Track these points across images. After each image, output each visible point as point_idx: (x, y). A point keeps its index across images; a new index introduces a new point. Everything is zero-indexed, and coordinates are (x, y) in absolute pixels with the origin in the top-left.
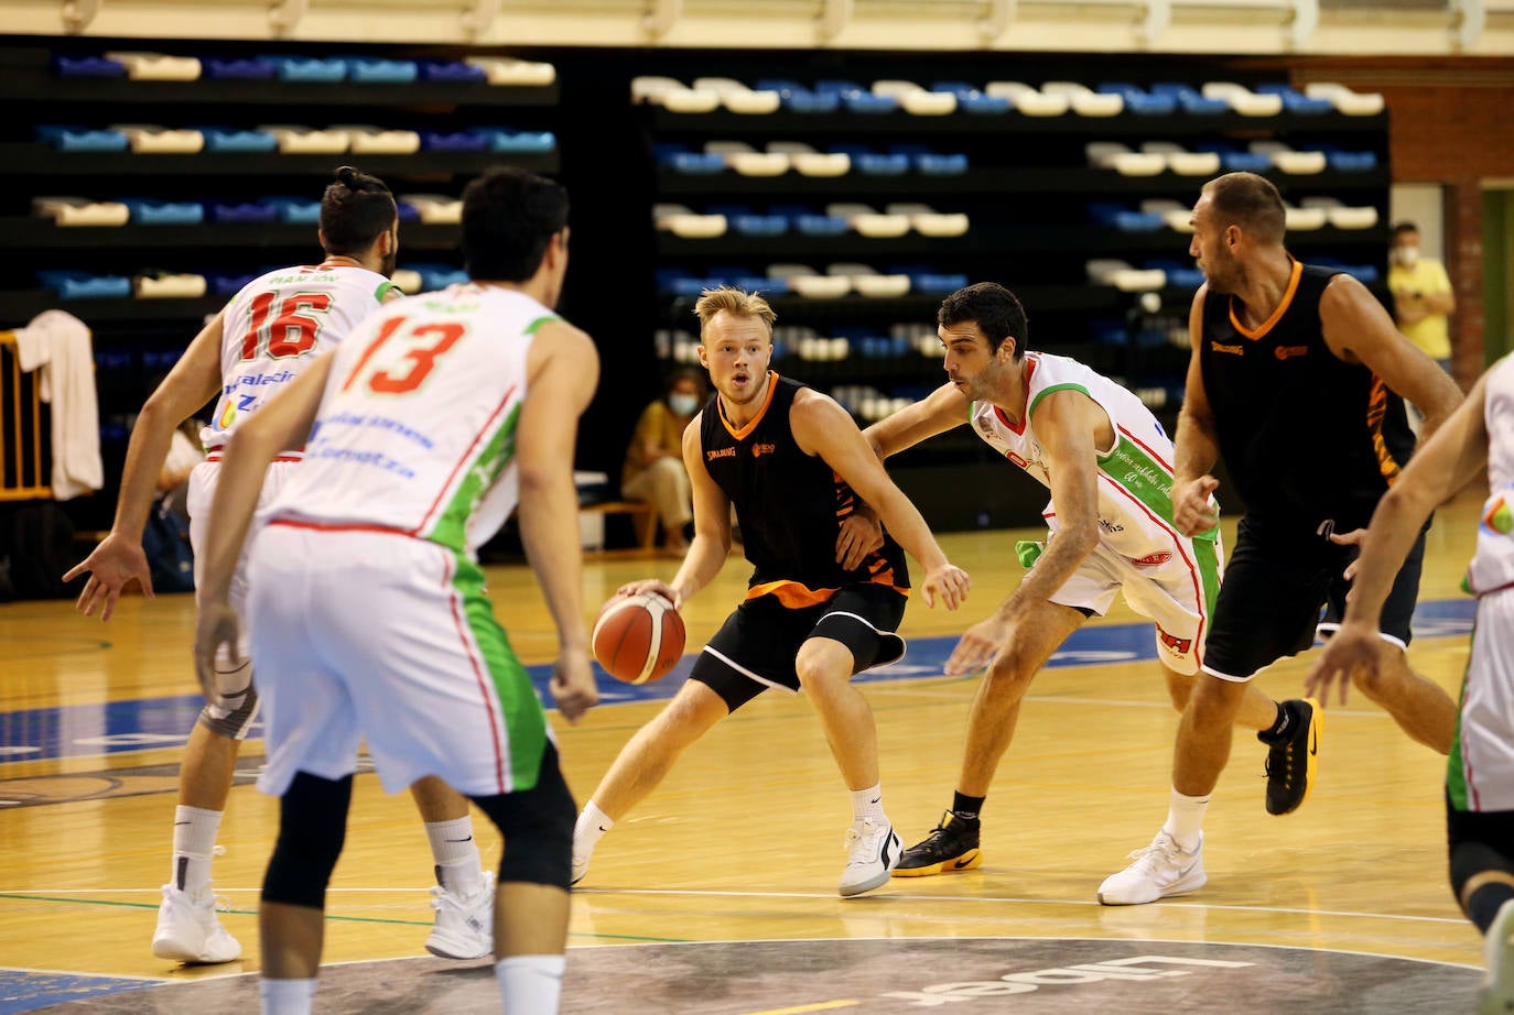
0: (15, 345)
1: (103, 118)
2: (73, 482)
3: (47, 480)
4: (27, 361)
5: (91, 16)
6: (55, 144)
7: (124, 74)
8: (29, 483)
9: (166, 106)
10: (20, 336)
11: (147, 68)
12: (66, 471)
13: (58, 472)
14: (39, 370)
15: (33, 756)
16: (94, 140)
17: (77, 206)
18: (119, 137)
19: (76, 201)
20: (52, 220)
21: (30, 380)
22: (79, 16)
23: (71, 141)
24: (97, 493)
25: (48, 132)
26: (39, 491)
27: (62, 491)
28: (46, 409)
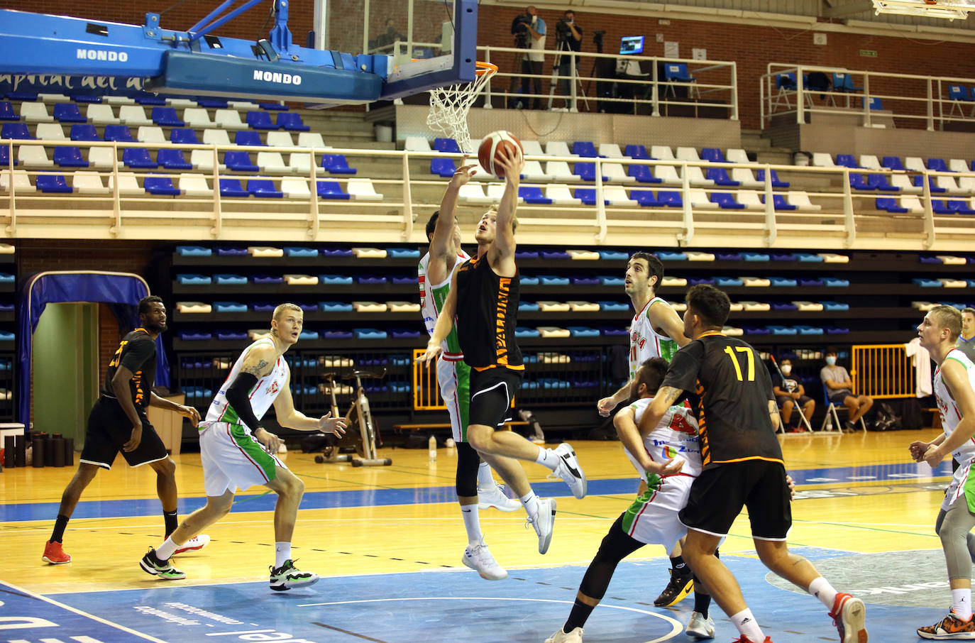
0: (905, 348)
1: (934, 276)
2: (922, 392)
3: (914, 392)
4: (908, 354)
5: (931, 244)
6: (919, 285)
7: (942, 262)
8: (909, 392)
9: (955, 273)
10: (906, 346)
11: (949, 261)
12: (920, 388)
13: (918, 389)
14: (913, 356)
15: (873, 479)
16: (931, 283)
17: (926, 305)
18: (939, 283)
19: (925, 303)
20: (918, 309)
21: (909, 359)
22: (928, 244)
23: (924, 284)
24: (930, 395)
25: (917, 280)
26: (912, 395)
27: (919, 395)
28: (914, 369)
